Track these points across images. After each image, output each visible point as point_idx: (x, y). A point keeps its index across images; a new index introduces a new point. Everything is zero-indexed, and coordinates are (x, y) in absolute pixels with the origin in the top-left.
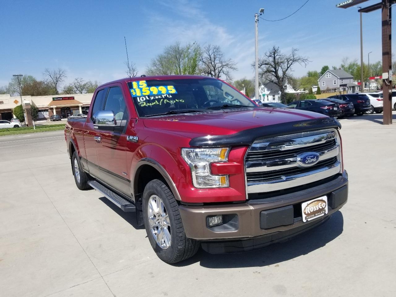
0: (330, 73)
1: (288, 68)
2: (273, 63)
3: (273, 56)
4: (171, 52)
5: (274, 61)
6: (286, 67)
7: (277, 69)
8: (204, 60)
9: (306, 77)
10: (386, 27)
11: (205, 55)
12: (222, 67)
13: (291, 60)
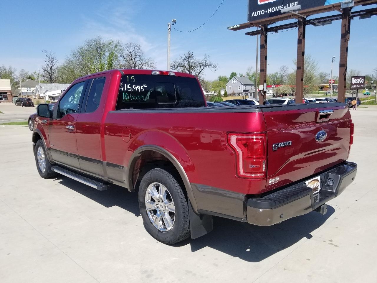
0: (236, 79)
1: (200, 72)
2: (187, 66)
3: (188, 59)
4: (92, 46)
5: (189, 65)
6: (199, 71)
7: (191, 72)
8: (125, 56)
9: (217, 81)
10: (263, 49)
11: (126, 52)
12: (141, 65)
13: (203, 65)
